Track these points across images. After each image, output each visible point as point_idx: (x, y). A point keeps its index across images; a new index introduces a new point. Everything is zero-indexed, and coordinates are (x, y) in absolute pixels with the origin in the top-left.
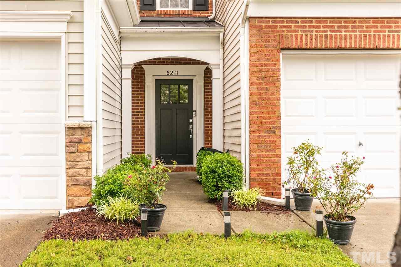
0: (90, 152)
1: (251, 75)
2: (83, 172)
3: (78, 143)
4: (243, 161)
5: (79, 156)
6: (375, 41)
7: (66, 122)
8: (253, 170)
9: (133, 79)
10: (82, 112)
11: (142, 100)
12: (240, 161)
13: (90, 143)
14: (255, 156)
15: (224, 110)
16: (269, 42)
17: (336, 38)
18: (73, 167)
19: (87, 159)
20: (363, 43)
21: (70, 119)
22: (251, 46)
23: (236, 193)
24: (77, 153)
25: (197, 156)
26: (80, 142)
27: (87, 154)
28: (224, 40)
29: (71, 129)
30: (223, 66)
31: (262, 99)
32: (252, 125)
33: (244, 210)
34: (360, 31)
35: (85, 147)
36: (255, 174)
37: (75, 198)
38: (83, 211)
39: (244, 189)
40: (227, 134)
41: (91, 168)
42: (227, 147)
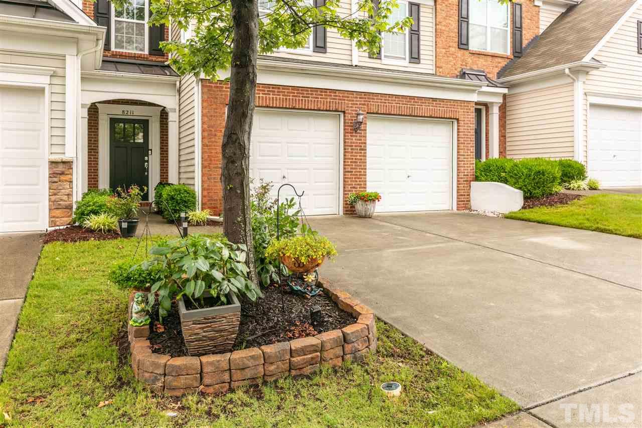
0: (71, 182)
1: (203, 123)
2: (65, 198)
3: (60, 174)
4: (196, 190)
5: (60, 185)
6: (293, 103)
7: (50, 157)
8: (205, 196)
9: (90, 117)
10: (64, 149)
11: (96, 138)
12: (194, 191)
13: (72, 174)
14: (206, 186)
15: (179, 150)
16: (217, 99)
17: (266, 99)
18: (55, 194)
19: (68, 187)
20: (284, 104)
21: (52, 155)
22: (203, 101)
23: (191, 213)
24: (60, 183)
25: (155, 190)
26: (62, 173)
27: (68, 183)
28: (180, 88)
29: (53, 163)
30: (179, 111)
31: (212, 142)
32: (203, 162)
33: (197, 225)
34: (283, 95)
35: (67, 177)
36: (206, 200)
37: (57, 219)
38: (67, 227)
39: (197, 211)
40: (182, 170)
41: (72, 195)
42: (182, 182)
